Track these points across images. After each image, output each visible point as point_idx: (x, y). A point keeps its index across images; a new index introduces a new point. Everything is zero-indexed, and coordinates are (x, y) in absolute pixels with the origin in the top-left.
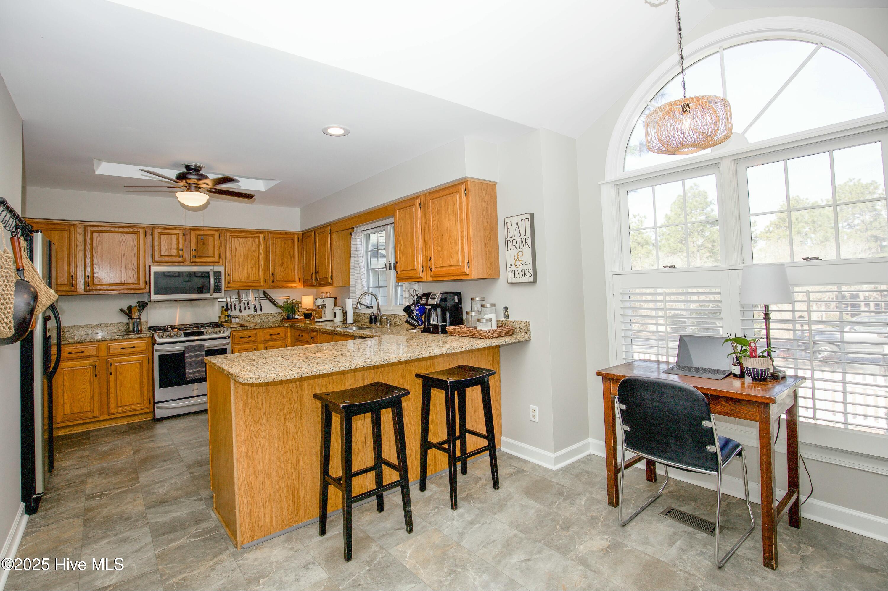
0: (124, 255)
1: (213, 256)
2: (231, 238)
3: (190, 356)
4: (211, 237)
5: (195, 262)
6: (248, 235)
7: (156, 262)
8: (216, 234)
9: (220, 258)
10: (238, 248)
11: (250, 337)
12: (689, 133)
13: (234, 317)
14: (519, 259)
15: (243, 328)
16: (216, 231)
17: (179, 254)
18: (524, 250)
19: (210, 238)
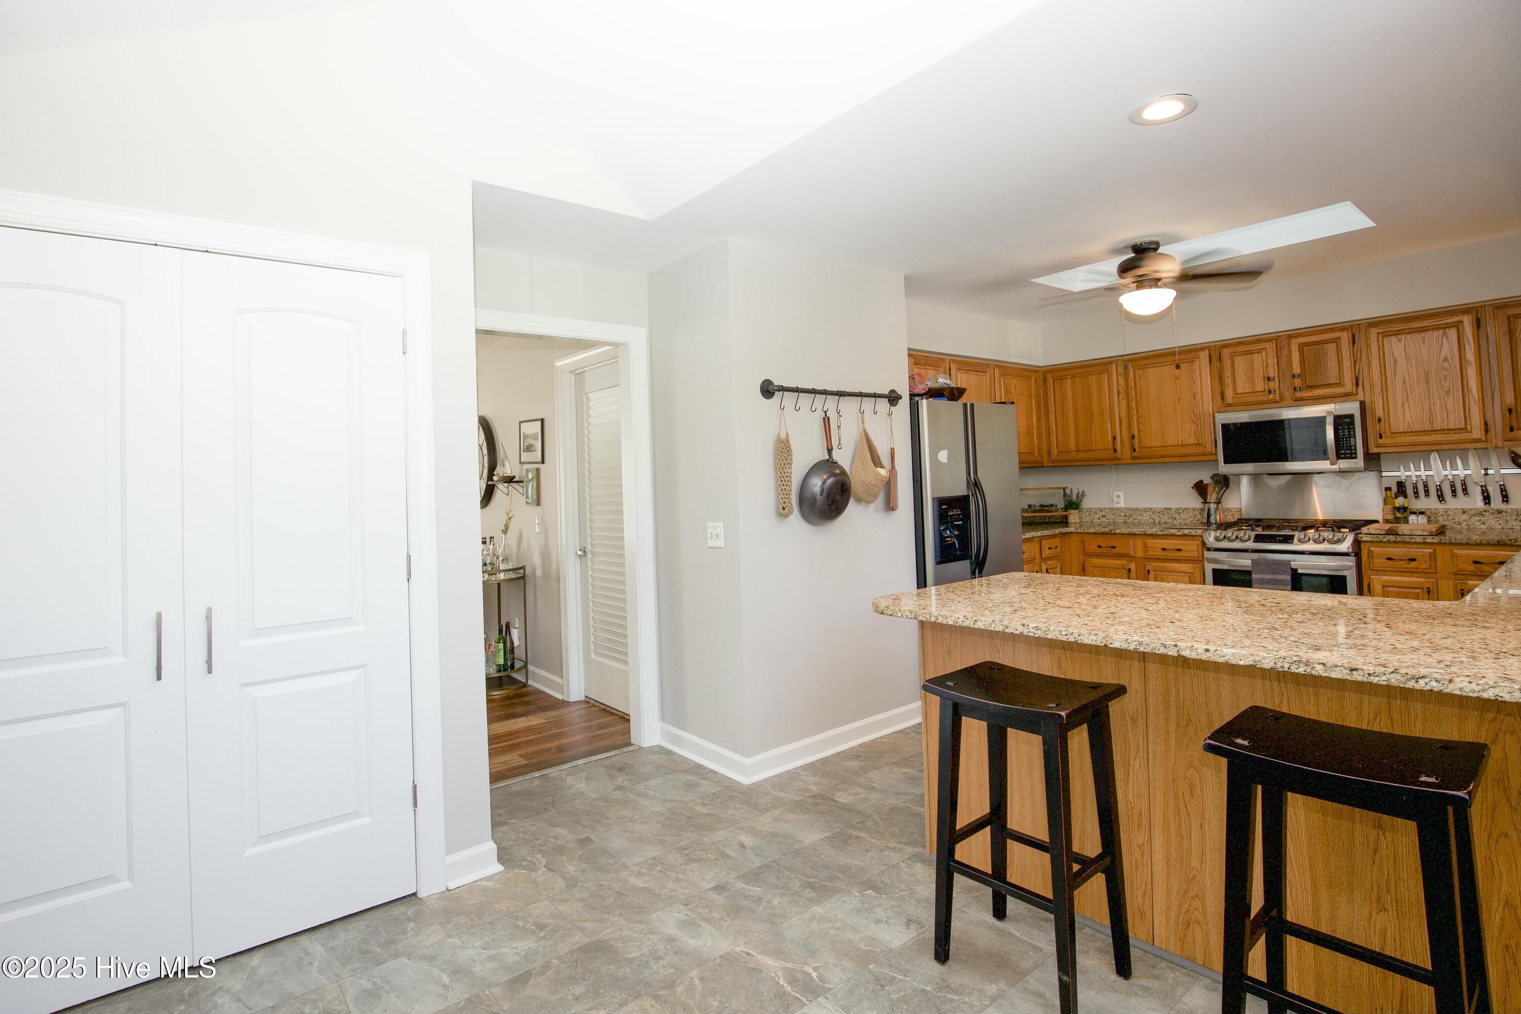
0: (1179, 400)
1: (1339, 384)
2: (1380, 336)
3: (1261, 579)
4: (1334, 345)
5: (1302, 399)
6: (1426, 323)
7: (1229, 405)
8: (1345, 337)
9: (1357, 385)
10: (1401, 360)
11: (1413, 560)
13: (1415, 513)
15: (1392, 538)
16: (1343, 329)
17: (1269, 387)
19: (1331, 348)
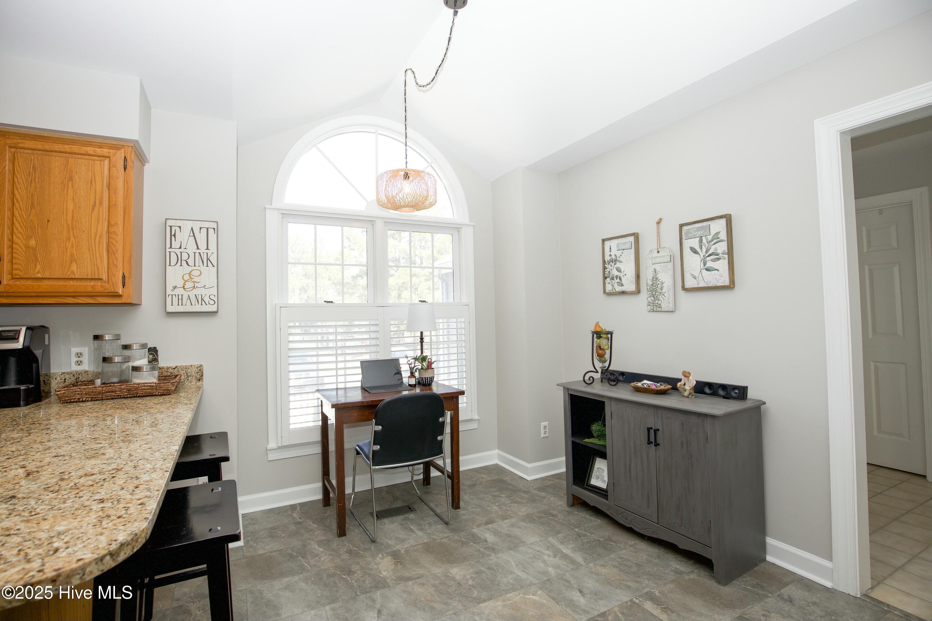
12: (407, 197)
14: (193, 280)
18: (203, 269)
